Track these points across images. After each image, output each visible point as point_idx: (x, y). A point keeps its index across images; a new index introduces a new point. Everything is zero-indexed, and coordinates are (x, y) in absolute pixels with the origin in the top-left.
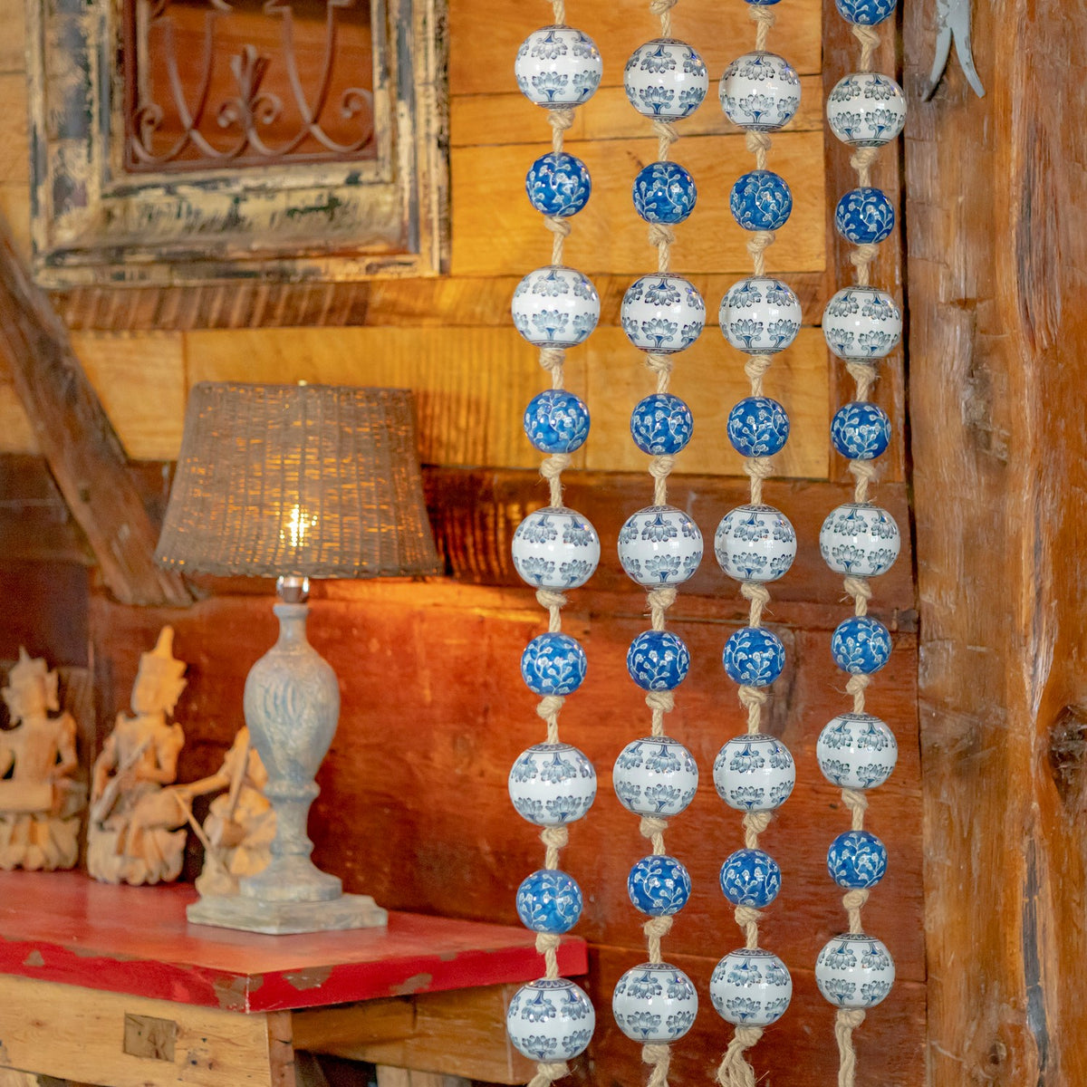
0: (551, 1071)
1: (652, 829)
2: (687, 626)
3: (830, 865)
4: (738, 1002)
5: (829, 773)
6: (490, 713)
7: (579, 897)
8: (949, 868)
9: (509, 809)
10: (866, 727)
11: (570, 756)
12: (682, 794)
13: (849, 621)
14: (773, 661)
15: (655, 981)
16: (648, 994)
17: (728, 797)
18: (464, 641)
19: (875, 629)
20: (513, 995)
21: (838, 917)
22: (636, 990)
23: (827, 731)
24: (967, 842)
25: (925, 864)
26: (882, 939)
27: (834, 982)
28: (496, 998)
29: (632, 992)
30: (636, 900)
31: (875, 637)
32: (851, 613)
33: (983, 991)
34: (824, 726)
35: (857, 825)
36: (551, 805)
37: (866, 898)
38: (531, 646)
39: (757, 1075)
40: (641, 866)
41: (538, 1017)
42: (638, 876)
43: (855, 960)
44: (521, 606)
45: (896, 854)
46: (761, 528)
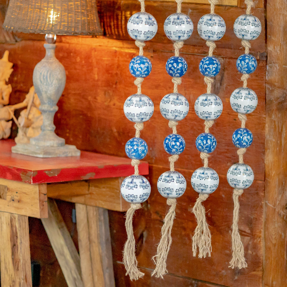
0: (135, 206)
1: (173, 125)
2: (187, 56)
3: (233, 139)
4: (201, 185)
5: (234, 108)
6: (118, 84)
7: (147, 147)
8: (274, 142)
9: (123, 116)
10: (247, 92)
11: (145, 99)
12: (183, 113)
13: (243, 55)
14: (216, 68)
15: (172, 177)
16: (169, 181)
17: (199, 115)
18: (109, 59)
19: (252, 58)
20: (123, 180)
21: (235, 158)
22: (165, 180)
23: (234, 93)
24: (280, 134)
25: (266, 140)
26: (250, 166)
27: (233, 180)
28: (117, 182)
29: (164, 181)
30: (166, 149)
31: (252, 61)
32: (244, 53)
33: (284, 185)
34: (233, 91)
35: (243, 126)
36: (138, 115)
37: (245, 151)
38: (133, 60)
39: (206, 210)
40: (168, 137)
41: (131, 188)
42: (167, 141)
43: (241, 172)
44: (129, 47)
45: (256, 137)
46: (214, 22)
